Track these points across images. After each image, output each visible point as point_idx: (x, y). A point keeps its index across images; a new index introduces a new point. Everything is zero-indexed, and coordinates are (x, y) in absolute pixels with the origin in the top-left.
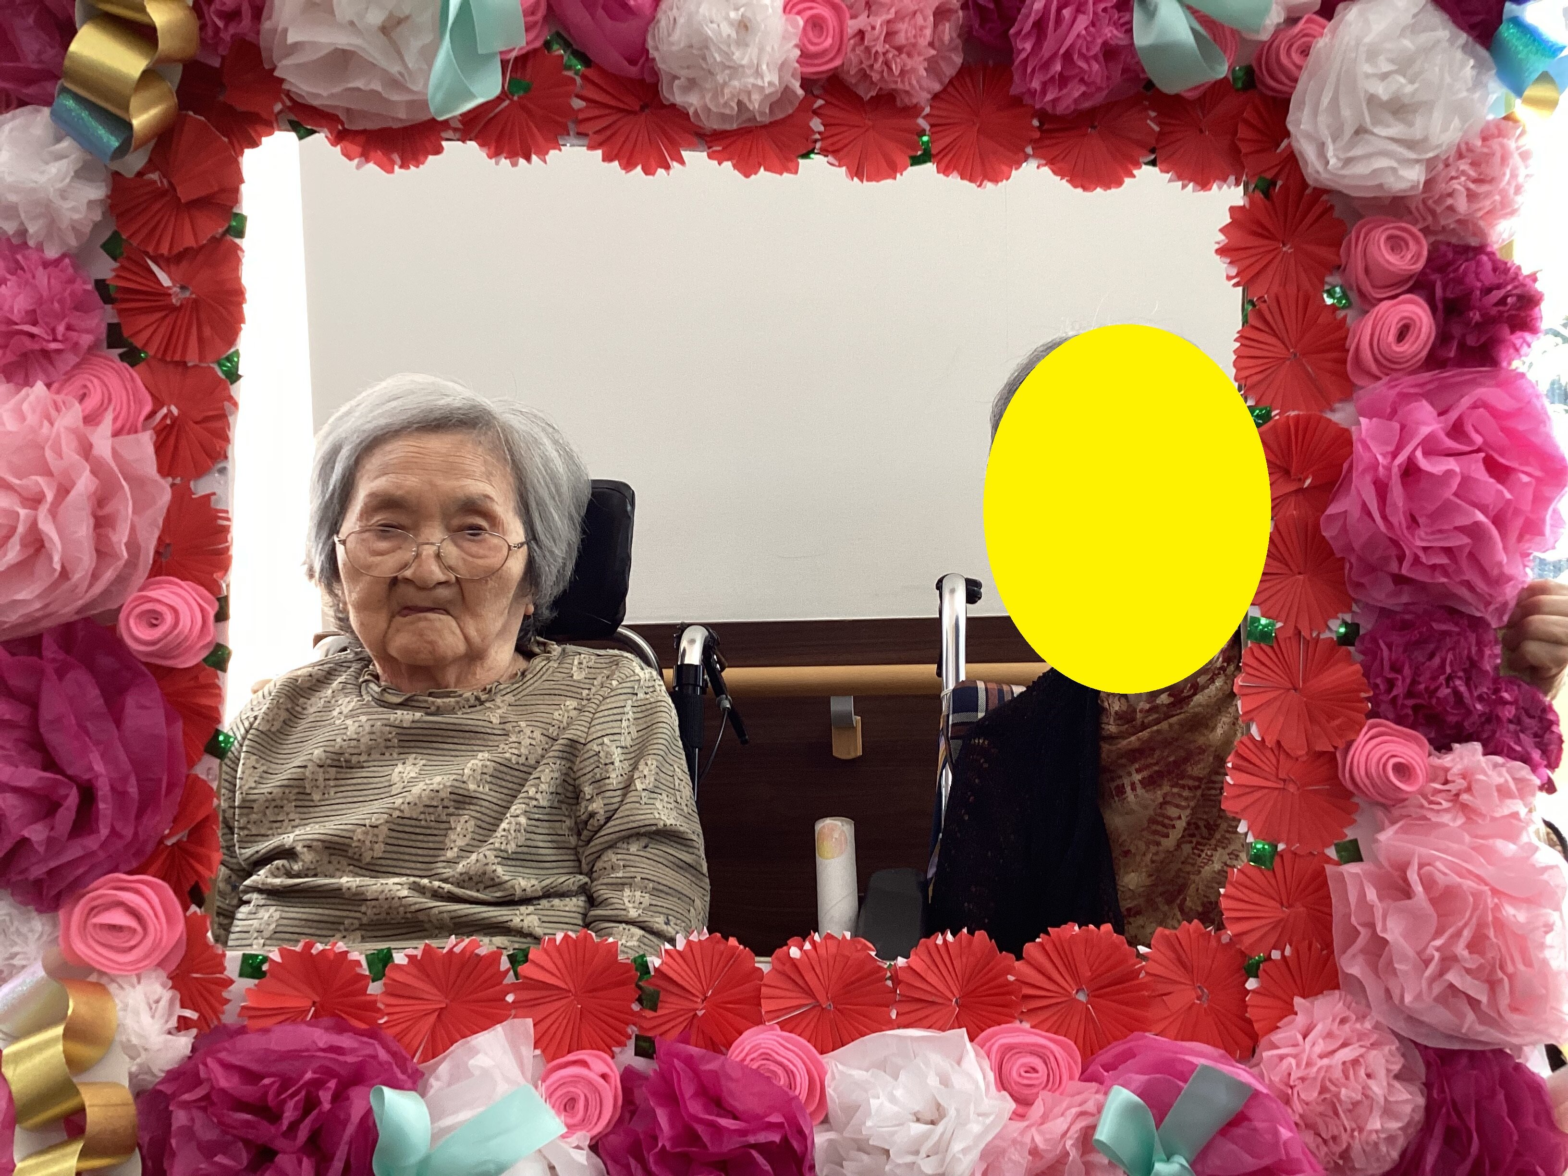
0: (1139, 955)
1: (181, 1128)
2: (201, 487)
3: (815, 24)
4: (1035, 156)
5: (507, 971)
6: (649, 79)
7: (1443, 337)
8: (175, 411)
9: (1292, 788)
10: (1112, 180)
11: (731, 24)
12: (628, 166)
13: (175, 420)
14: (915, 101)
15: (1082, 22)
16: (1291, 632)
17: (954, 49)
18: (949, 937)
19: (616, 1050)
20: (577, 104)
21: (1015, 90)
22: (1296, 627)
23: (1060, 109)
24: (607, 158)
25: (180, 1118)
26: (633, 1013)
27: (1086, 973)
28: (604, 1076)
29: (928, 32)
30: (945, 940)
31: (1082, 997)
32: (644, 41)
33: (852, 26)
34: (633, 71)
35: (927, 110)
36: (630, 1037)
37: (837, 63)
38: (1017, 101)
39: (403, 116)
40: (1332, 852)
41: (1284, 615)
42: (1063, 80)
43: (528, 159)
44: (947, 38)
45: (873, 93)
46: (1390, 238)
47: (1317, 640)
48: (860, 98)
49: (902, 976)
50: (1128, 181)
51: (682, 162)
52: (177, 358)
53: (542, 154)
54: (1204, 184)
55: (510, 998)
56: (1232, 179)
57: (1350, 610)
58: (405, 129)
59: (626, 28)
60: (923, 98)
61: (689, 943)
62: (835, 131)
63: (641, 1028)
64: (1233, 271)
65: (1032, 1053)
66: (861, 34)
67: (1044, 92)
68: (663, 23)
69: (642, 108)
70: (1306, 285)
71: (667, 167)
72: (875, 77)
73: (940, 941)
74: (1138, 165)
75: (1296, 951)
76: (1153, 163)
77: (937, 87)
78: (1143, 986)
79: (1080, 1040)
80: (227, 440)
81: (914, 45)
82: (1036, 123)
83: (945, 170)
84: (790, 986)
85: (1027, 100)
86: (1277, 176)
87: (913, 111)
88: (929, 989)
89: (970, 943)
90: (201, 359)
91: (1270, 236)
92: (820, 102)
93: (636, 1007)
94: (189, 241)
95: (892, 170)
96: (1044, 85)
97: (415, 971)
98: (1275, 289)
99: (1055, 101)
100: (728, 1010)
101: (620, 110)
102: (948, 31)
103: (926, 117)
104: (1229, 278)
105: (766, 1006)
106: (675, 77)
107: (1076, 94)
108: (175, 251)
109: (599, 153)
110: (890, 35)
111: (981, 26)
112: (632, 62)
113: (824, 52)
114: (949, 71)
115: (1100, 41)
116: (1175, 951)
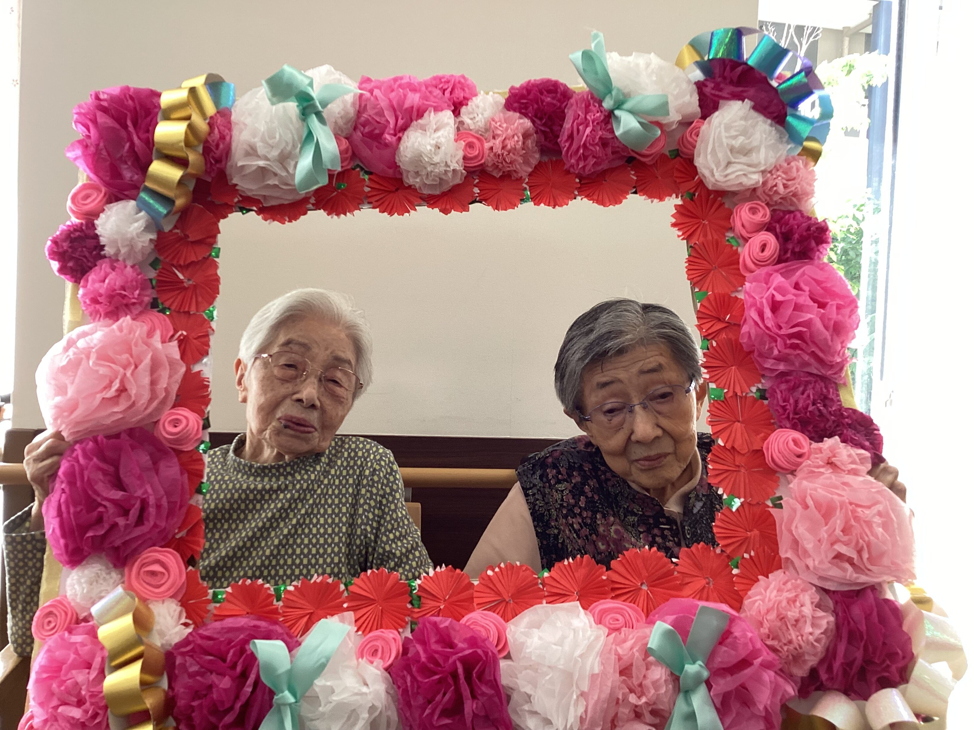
0: (672, 562)
1: (180, 664)
2: (196, 368)
3: (470, 145)
4: (579, 195)
5: (344, 591)
6: (398, 176)
7: (783, 250)
8: (185, 333)
9: (743, 470)
10: (617, 201)
11: (431, 145)
12: (391, 214)
13: (185, 337)
14: (520, 175)
15: (588, 130)
16: (731, 394)
17: (535, 152)
18: (571, 560)
19: (401, 630)
20: (367, 189)
21: (566, 167)
22: (734, 392)
23: (587, 172)
24: (382, 211)
25: (179, 660)
26: (408, 609)
27: (645, 574)
28: (394, 639)
29: (520, 143)
30: (569, 563)
31: (645, 587)
32: (394, 158)
33: (487, 145)
34: (391, 172)
35: (527, 180)
36: (407, 623)
37: (483, 161)
38: (568, 172)
39: (288, 198)
40: (769, 503)
41: (727, 386)
42: (585, 157)
43: (345, 214)
44: (530, 145)
45: (500, 174)
46: (751, 209)
47: (746, 397)
48: (494, 177)
49: (546, 582)
50: (624, 201)
51: (415, 210)
52: (186, 309)
53: (351, 211)
54: (661, 199)
55: (345, 605)
56: (674, 195)
57: (760, 382)
58: (290, 205)
59: (386, 153)
60: (524, 175)
61: (436, 573)
62: (485, 192)
63: (412, 617)
64: (680, 233)
65: (614, 612)
66: (491, 148)
67: (578, 165)
68: (402, 149)
69: (397, 190)
70: (715, 237)
71: (409, 212)
72: (500, 165)
73: (566, 562)
74: (628, 194)
75: (757, 553)
76: (635, 193)
77: (530, 170)
78: (676, 579)
79: (645, 610)
80: (208, 346)
81: (515, 149)
82: (577, 180)
83: (537, 204)
84: (488, 590)
85: (572, 170)
86: (695, 191)
87: (520, 180)
88: (562, 587)
89: (582, 562)
90: (197, 311)
91: (697, 217)
92: (477, 181)
93: (409, 606)
94: (194, 259)
95: (513, 206)
96: (578, 161)
97: (296, 593)
98: (702, 239)
99: (584, 167)
100: (457, 605)
101: (386, 191)
102: (529, 142)
103: (527, 183)
104: (679, 236)
105: (476, 601)
106: (408, 172)
107: (592, 163)
108: (187, 262)
109: (378, 210)
110: (503, 148)
111: (545, 140)
112: (390, 168)
113: (476, 157)
114: (534, 162)
115: (598, 137)
116: (692, 560)
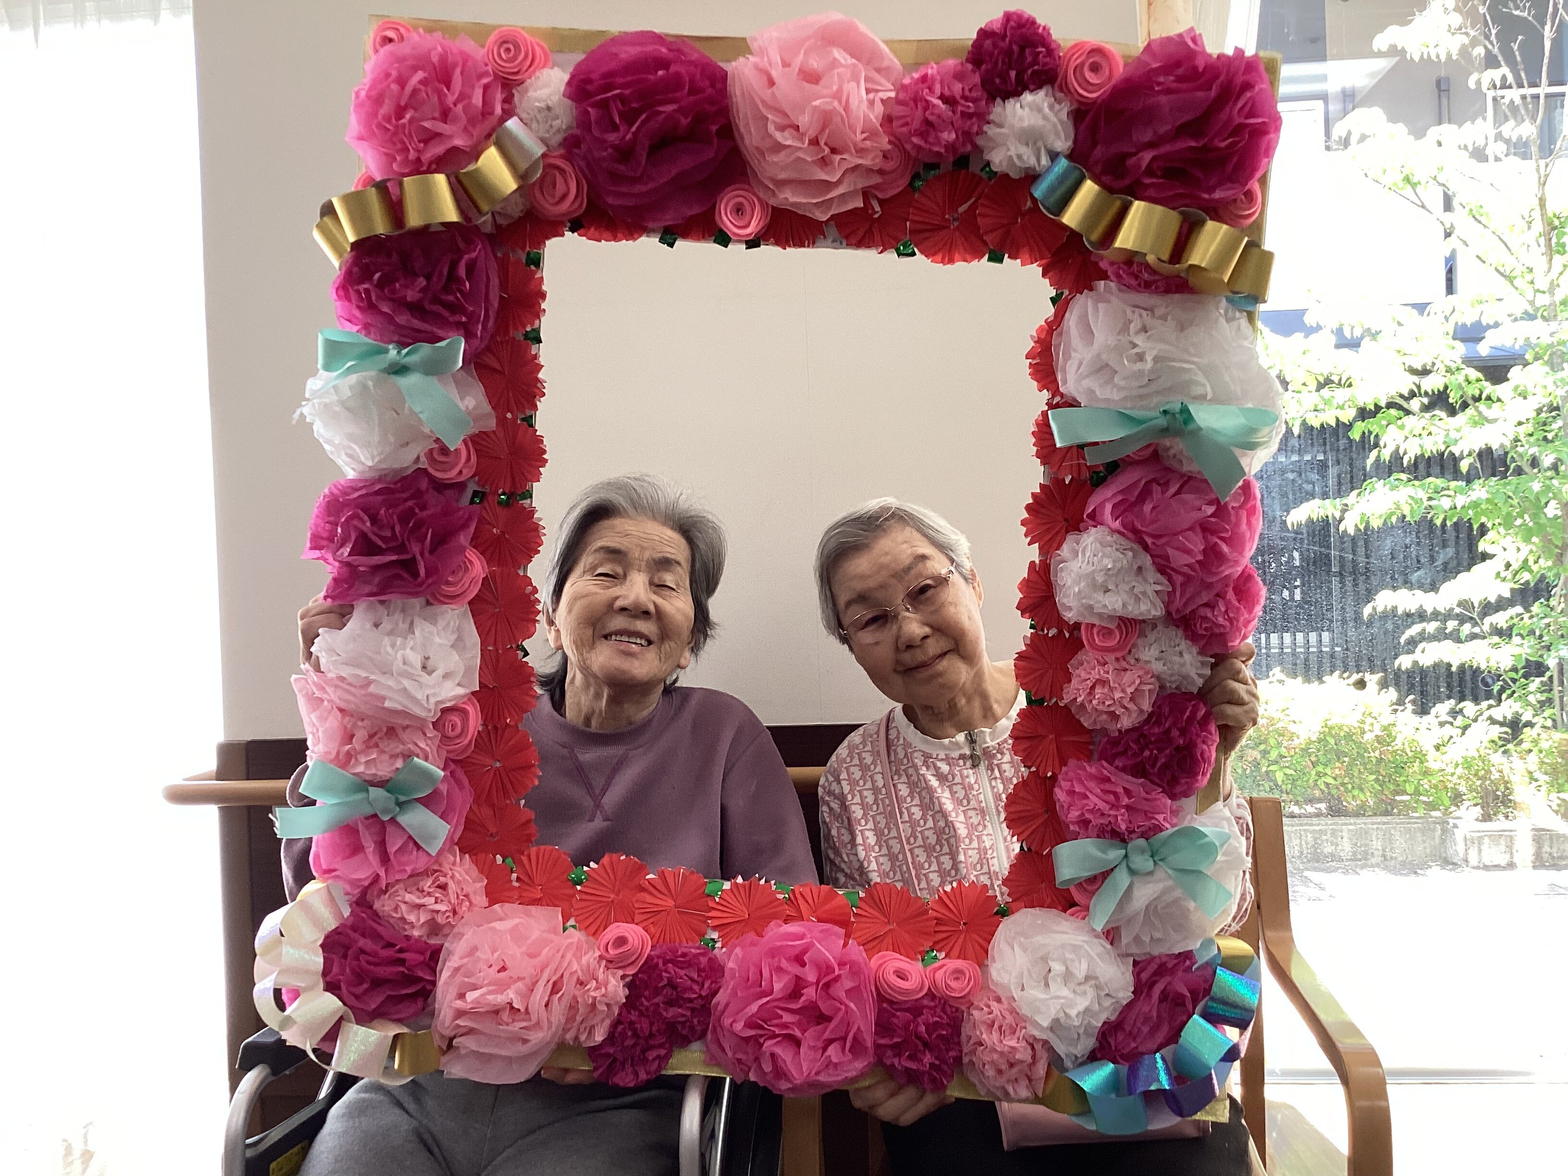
6: (1080, 525)
8: (876, 216)
12: (1029, 508)
13: (871, 216)
17: (1094, 724)
19: (476, 479)
21: (1069, 761)
23: (1057, 790)
24: (1034, 495)
28: (461, 472)
29: (1103, 707)
34: (1086, 515)
36: (483, 487)
37: (1086, 646)
39: (1059, 367)
42: (1072, 792)
43: (1034, 445)
44: (1100, 719)
45: (1070, 669)
48: (1068, 661)
51: (1029, 544)
53: (1037, 454)
55: (509, 415)
58: (1051, 369)
65: (463, 729)
67: (1066, 779)
71: (1027, 534)
77: (1072, 710)
78: (500, 801)
80: (859, 246)
82: (1049, 774)
85: (1063, 769)
92: (1067, 635)
93: (500, 491)
96: (1070, 780)
99: (1061, 787)
100: (495, 546)
102: (1105, 720)
106: (1079, 543)
107: (1063, 800)
108: (979, 220)
109: (1038, 490)
111: (1107, 741)
112: (1090, 515)
114: (1082, 719)
